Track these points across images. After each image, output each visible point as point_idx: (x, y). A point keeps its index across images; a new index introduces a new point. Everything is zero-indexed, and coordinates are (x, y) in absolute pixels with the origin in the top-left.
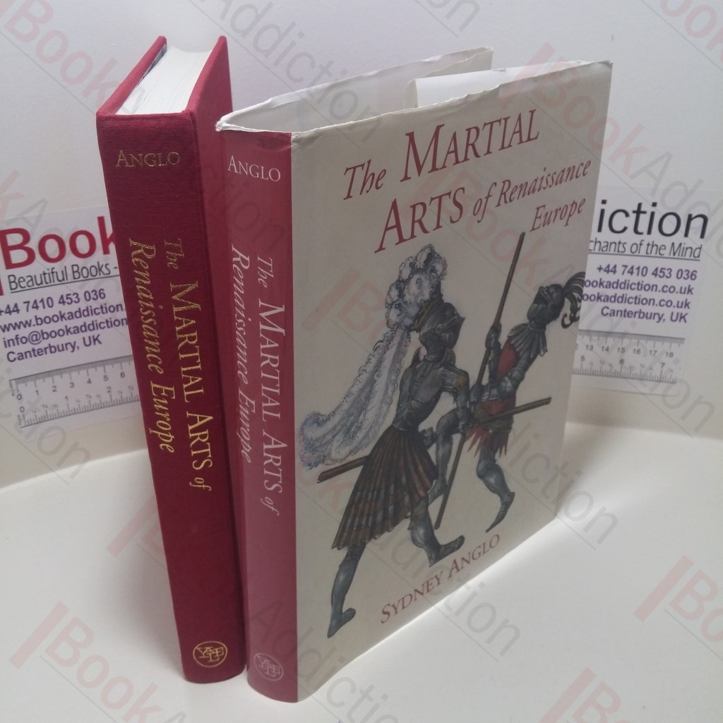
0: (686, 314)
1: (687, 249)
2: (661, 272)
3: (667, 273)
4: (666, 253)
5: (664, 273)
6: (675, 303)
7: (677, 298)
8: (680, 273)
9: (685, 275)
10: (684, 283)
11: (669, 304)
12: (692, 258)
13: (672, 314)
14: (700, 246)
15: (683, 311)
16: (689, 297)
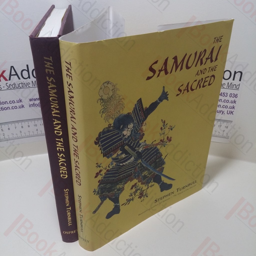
0: (233, 111)
1: (234, 85)
2: (223, 94)
3: (226, 95)
4: (225, 87)
5: (224, 95)
6: (229, 107)
7: (229, 105)
8: (231, 94)
9: (233, 96)
10: (233, 99)
11: (226, 107)
12: (236, 89)
13: (228, 111)
14: (239, 84)
15: (232, 110)
16: (234, 104)
